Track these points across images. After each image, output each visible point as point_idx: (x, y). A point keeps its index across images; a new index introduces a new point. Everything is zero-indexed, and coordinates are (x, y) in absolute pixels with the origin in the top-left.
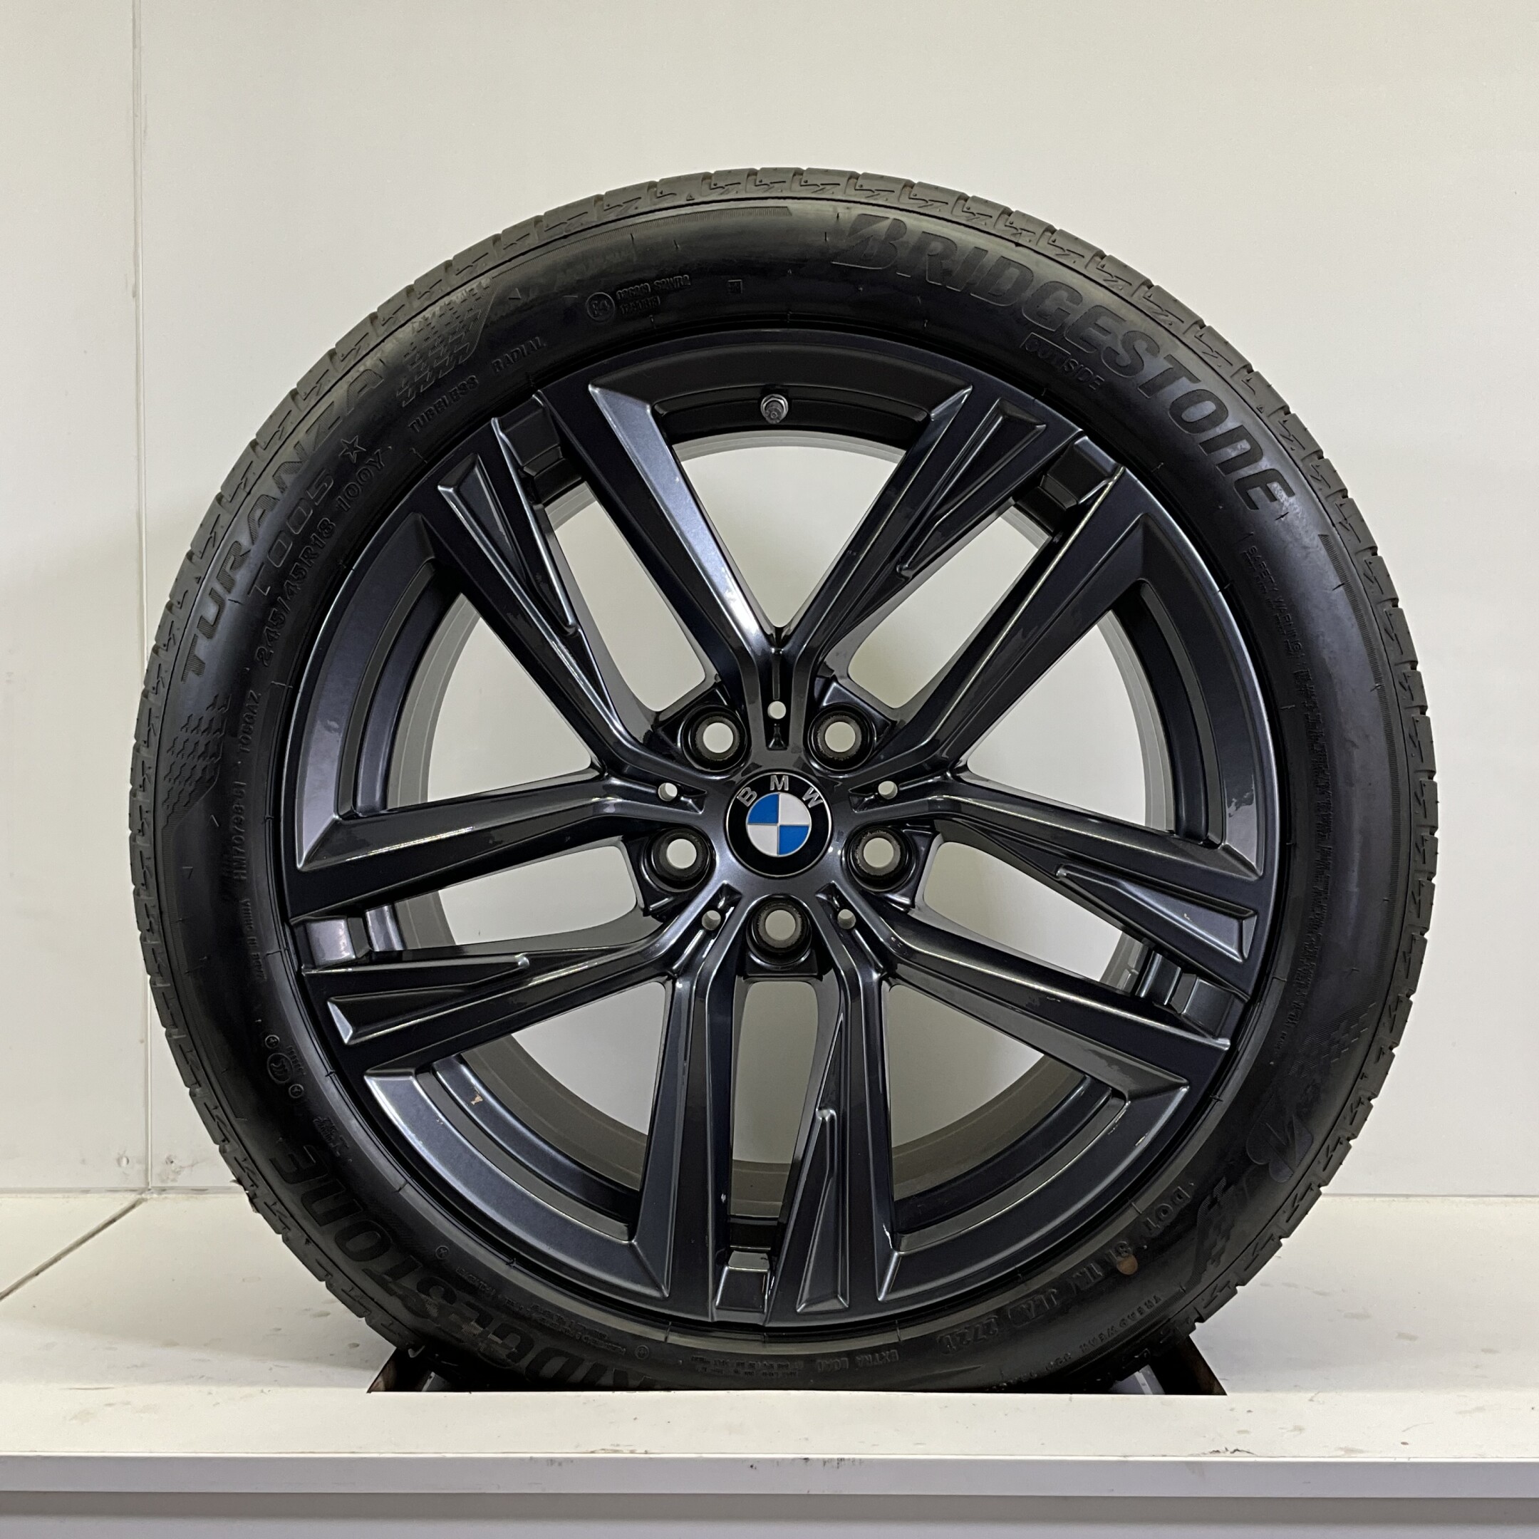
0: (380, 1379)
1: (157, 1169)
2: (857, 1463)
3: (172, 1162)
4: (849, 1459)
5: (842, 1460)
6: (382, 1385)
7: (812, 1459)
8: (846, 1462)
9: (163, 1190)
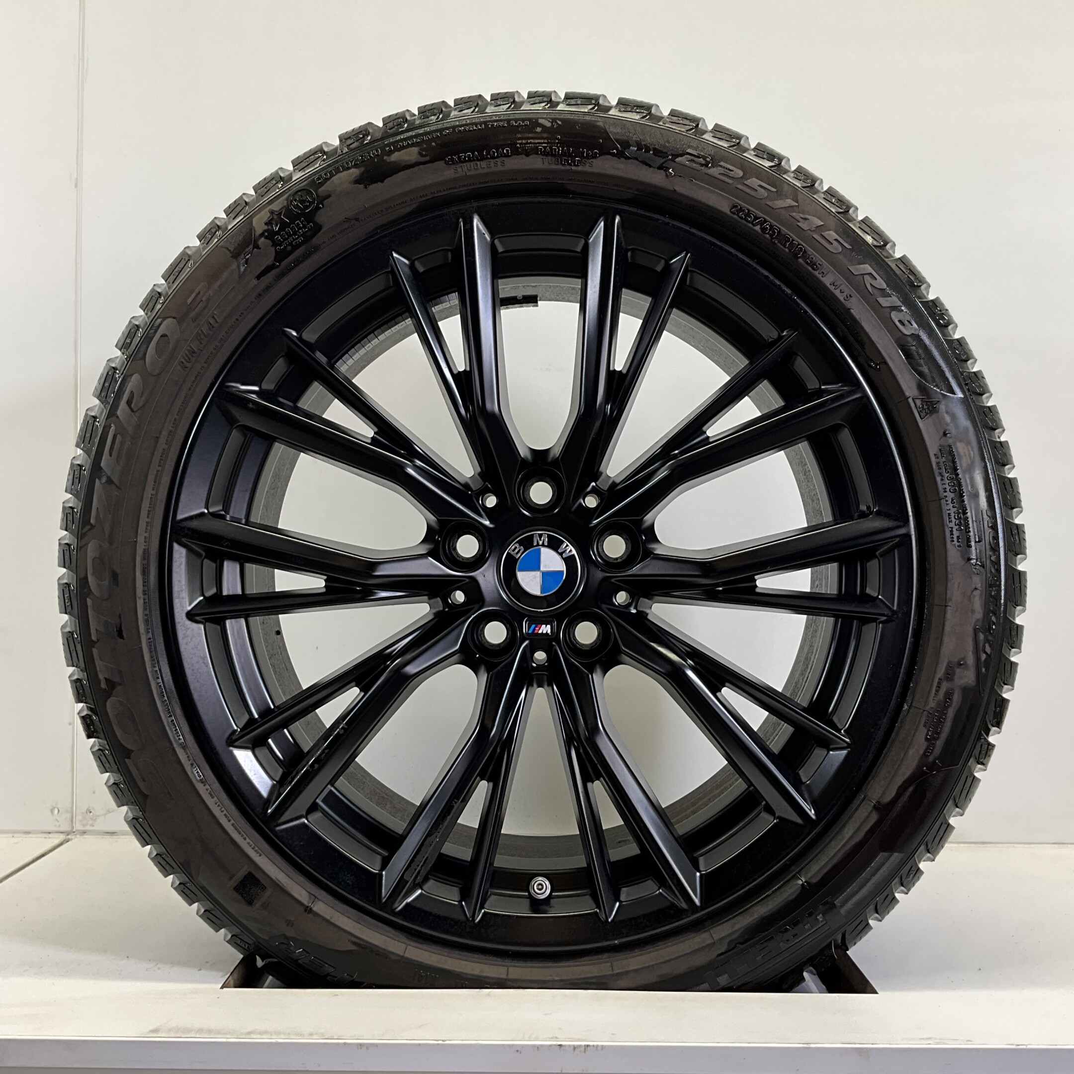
0: (230, 978)
1: (79, 817)
2: (599, 1048)
3: (91, 812)
4: (594, 1046)
5: (588, 1046)
6: (232, 983)
7: (565, 1046)
8: (591, 1047)
9: (84, 833)
